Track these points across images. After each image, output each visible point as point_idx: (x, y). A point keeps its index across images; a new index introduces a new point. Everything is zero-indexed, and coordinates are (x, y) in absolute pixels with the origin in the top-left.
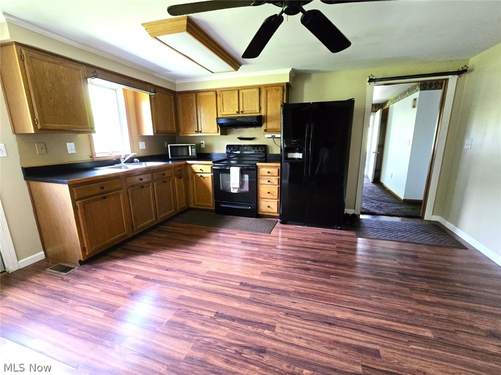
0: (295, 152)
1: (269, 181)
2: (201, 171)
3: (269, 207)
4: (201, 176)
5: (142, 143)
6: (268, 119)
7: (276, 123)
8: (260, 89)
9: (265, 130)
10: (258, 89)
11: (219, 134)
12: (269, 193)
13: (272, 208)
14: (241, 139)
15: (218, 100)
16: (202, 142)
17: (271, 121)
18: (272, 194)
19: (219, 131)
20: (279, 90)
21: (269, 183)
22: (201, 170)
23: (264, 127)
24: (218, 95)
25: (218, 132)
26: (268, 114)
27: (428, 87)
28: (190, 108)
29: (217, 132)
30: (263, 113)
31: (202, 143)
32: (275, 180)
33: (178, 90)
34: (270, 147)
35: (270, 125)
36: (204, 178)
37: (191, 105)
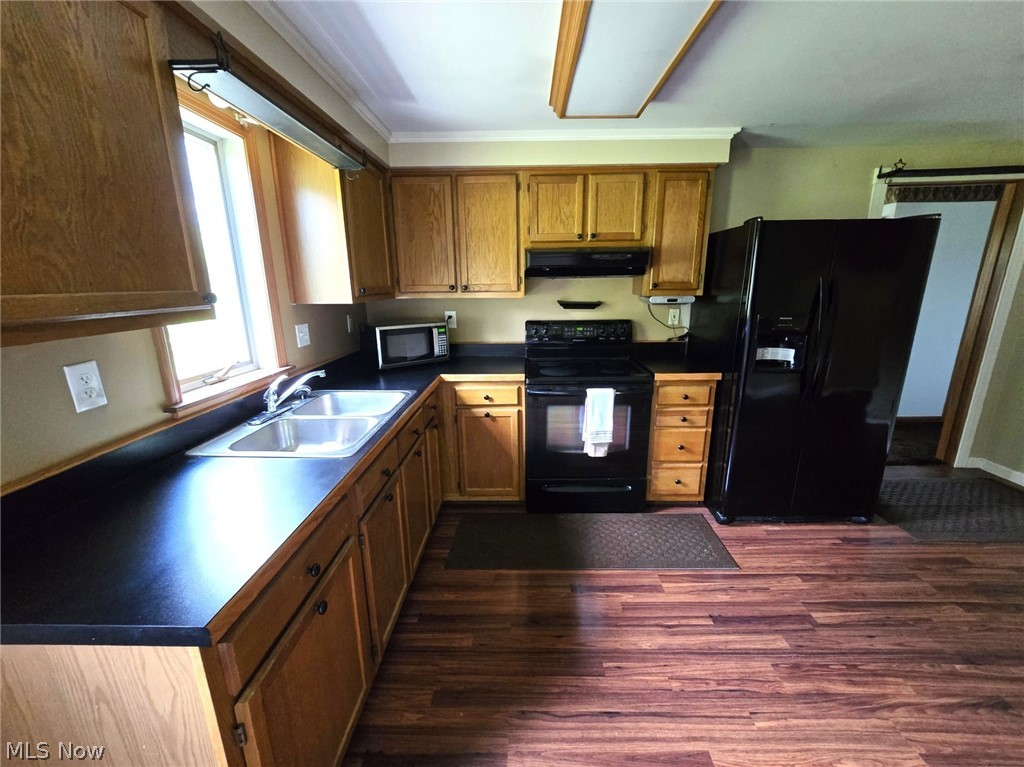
0: (778, 347)
1: (684, 420)
2: (487, 402)
3: (679, 482)
4: (487, 415)
5: (301, 326)
6: (664, 257)
7: (683, 268)
8: (645, 176)
9: (655, 286)
10: (642, 176)
11: (521, 294)
12: (682, 448)
13: (685, 485)
14: (567, 305)
15: (521, 201)
16: (447, 313)
17: (669, 262)
18: (690, 451)
19: (523, 286)
20: (696, 180)
21: (685, 424)
22: (487, 398)
23: (649, 278)
24: (524, 187)
25: (519, 290)
26: (666, 242)
27: (912, 195)
28: (432, 219)
29: (515, 288)
30: (650, 240)
31: (450, 317)
32: (701, 416)
33: (395, 162)
34: (641, 325)
35: (668, 272)
36: (494, 419)
37: (436, 210)
